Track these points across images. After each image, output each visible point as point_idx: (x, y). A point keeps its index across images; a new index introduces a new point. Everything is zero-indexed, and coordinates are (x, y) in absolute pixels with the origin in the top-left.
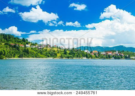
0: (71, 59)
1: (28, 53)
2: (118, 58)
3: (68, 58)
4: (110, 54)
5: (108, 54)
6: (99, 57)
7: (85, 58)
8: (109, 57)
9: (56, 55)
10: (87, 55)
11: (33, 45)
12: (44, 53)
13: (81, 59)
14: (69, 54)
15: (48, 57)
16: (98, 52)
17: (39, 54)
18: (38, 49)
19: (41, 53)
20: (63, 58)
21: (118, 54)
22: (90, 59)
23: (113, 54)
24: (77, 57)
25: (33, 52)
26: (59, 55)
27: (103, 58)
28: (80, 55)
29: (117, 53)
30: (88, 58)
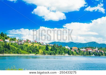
0: (53, 55)
1: (9, 49)
2: (99, 55)
3: (51, 54)
4: (90, 50)
5: (88, 50)
6: (80, 54)
7: (67, 55)
8: (89, 54)
9: (38, 51)
10: (68, 51)
11: (13, 40)
12: (26, 49)
13: (63, 55)
14: (51, 50)
15: (30, 53)
16: (78, 48)
17: (20, 50)
18: (18, 45)
19: (22, 48)
20: (46, 54)
21: (99, 51)
22: (72, 55)
23: (93, 51)
24: (59, 54)
25: (14, 48)
26: (41, 51)
27: (83, 54)
28: (62, 51)
29: (97, 50)
30: (70, 55)
